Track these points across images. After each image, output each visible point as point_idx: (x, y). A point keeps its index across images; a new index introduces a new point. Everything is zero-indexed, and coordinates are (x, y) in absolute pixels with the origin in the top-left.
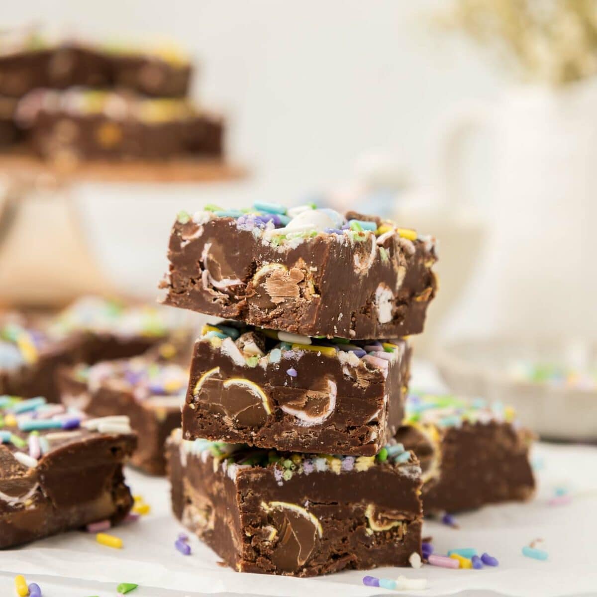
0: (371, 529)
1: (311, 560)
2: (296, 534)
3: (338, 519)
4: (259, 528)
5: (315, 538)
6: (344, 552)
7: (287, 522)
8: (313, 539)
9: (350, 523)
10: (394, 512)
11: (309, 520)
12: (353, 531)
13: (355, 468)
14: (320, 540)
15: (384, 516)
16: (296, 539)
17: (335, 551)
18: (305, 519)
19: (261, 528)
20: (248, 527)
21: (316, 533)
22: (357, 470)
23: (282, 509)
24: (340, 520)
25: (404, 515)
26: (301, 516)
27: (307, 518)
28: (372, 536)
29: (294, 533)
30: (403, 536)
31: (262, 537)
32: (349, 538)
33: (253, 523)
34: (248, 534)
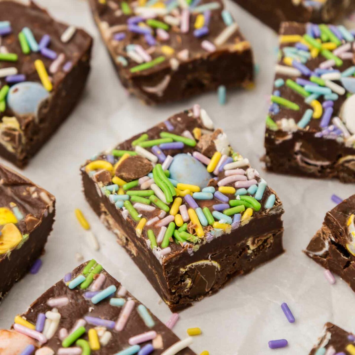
0: (251, 250)
1: (215, 284)
2: (204, 277)
3: (230, 255)
4: (180, 285)
5: (216, 273)
6: (235, 271)
7: (198, 272)
8: (215, 274)
9: (237, 253)
10: (265, 234)
11: (211, 265)
12: (240, 257)
13: (240, 226)
14: (219, 272)
15: (259, 239)
16: (204, 279)
17: (229, 273)
18: (209, 265)
19: (181, 284)
20: (173, 287)
21: (216, 270)
22: (242, 226)
23: (194, 266)
24: (231, 255)
25: (271, 233)
26: (207, 265)
27: (210, 265)
28: (251, 254)
29: (202, 277)
30: (271, 243)
31: (182, 288)
32: (237, 262)
33: (176, 284)
34: (173, 291)
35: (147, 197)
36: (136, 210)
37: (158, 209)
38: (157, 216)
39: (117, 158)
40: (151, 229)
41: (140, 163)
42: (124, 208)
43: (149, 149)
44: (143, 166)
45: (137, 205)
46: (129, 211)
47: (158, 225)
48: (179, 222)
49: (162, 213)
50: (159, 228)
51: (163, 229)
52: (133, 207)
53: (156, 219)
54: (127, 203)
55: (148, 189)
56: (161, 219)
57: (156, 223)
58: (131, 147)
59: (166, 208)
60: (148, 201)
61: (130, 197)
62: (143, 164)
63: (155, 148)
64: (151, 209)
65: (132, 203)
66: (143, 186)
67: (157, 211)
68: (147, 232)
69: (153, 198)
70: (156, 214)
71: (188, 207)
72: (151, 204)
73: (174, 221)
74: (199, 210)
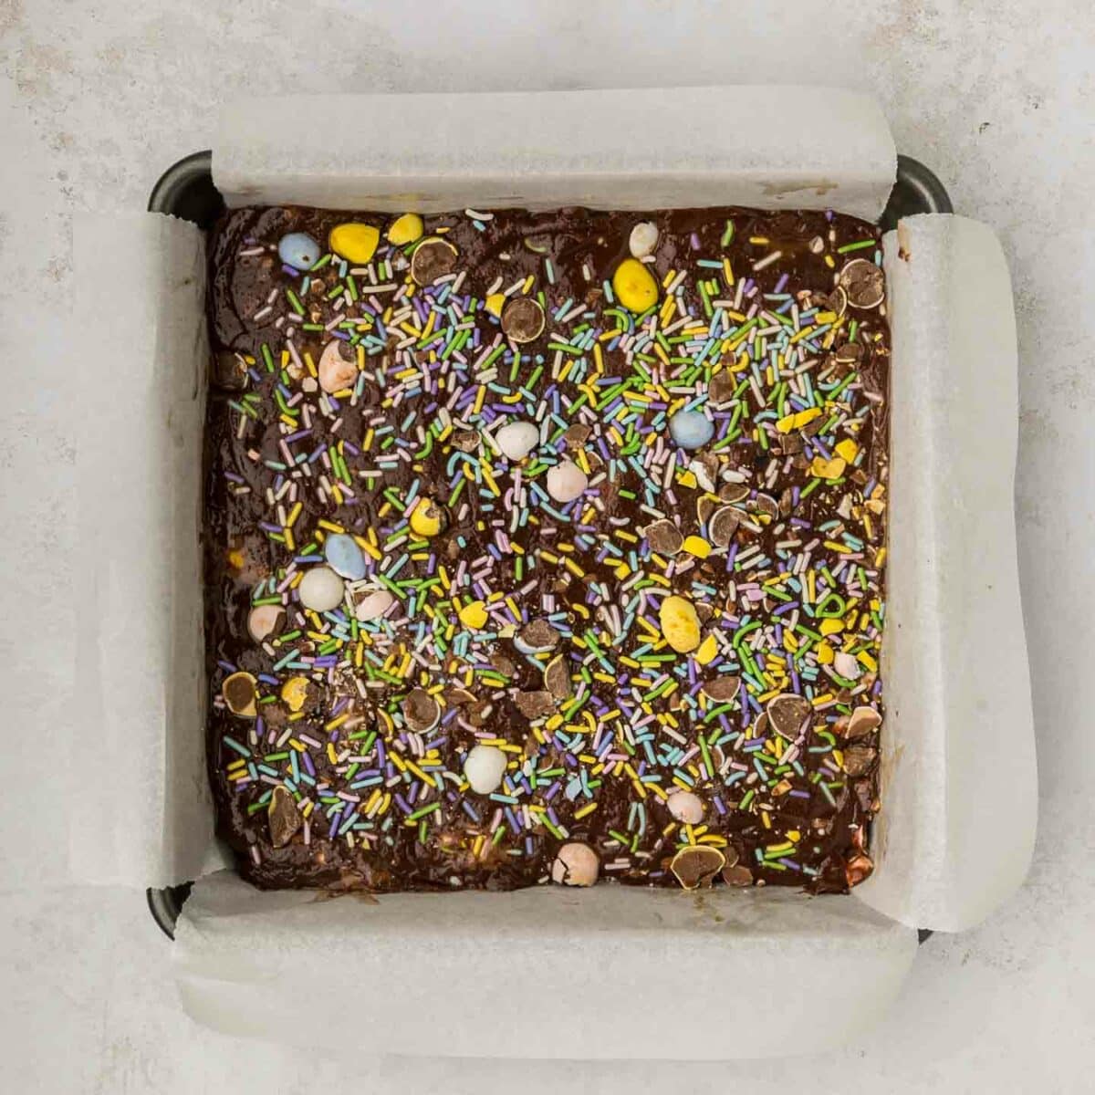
35: (686, 379)
43: (731, 410)
47: (655, 370)
48: (646, 386)
49: (663, 379)
50: (651, 369)
51: (649, 372)
55: (693, 385)
56: (659, 375)
59: (665, 385)
60: (681, 377)
63: (728, 415)
64: (673, 375)
66: (698, 383)
71: (655, 401)
72: (677, 378)
74: (647, 406)
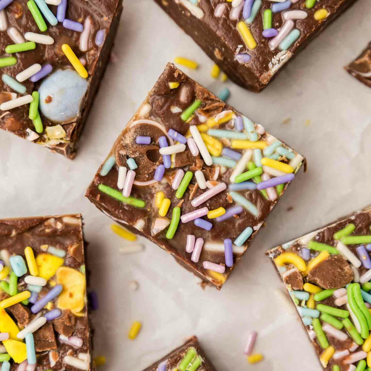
36: (325, 333)
37: (351, 340)
38: (348, 349)
39: (313, 252)
40: (338, 365)
41: (339, 270)
42: (311, 327)
44: (342, 276)
45: (326, 328)
46: (316, 334)
52: (322, 329)
53: (345, 352)
54: (316, 322)
57: (344, 358)
58: (333, 239)
61: (321, 314)
62: (343, 274)
65: (321, 323)
67: (349, 342)
68: (333, 367)
69: (346, 323)
70: (347, 347)
73: (365, 359)
